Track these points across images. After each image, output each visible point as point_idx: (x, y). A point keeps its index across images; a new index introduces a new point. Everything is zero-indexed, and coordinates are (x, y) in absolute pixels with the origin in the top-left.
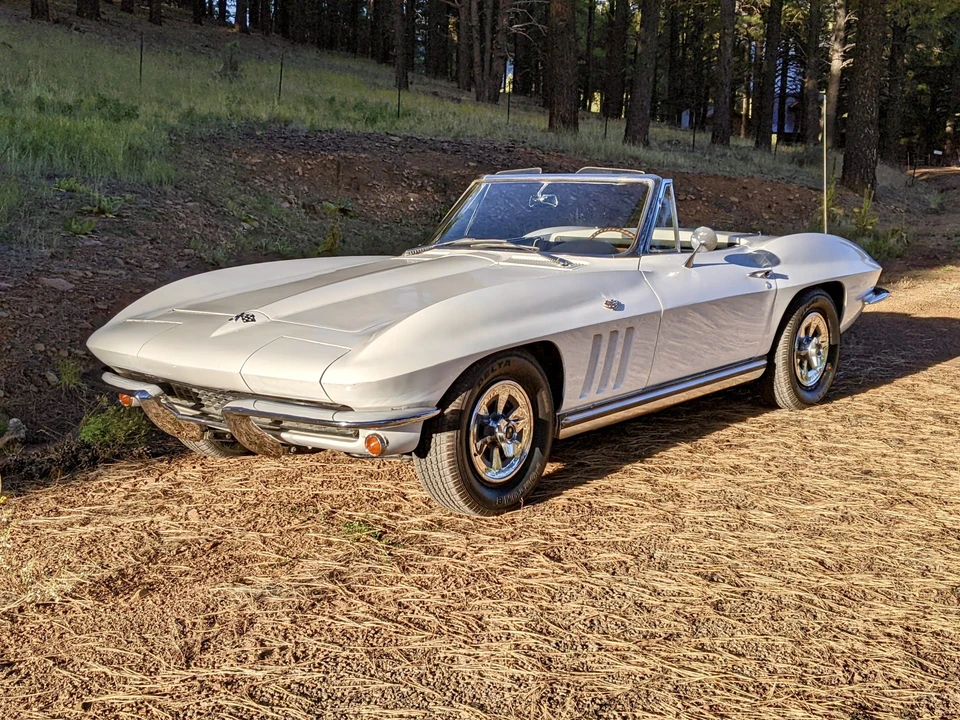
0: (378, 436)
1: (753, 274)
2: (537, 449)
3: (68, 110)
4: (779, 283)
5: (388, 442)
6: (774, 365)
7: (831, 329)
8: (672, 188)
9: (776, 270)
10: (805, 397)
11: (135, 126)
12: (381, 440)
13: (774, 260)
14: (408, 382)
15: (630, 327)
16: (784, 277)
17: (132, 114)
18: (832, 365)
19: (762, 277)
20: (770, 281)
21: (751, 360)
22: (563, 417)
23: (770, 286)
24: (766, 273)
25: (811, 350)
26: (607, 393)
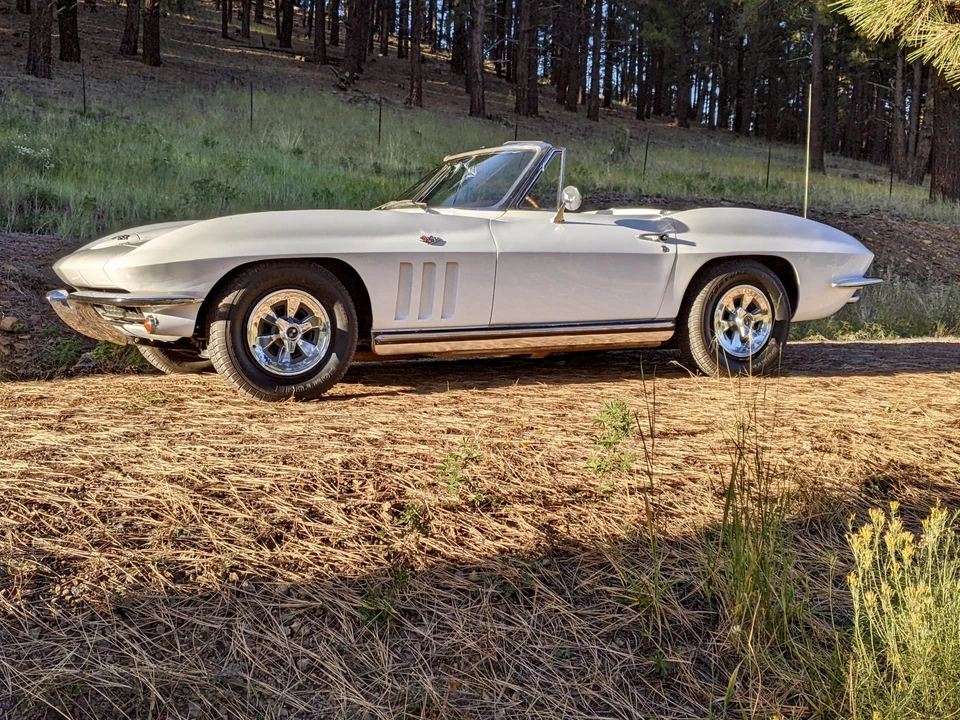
0: (151, 316)
1: (643, 237)
2: (334, 354)
4: (683, 249)
5: (158, 322)
6: (688, 330)
7: (775, 305)
8: (563, 156)
9: (680, 236)
10: (734, 365)
12: (153, 321)
13: (681, 227)
14: (166, 270)
15: (453, 262)
16: (693, 244)
18: (778, 342)
19: (658, 241)
20: (667, 245)
21: (653, 321)
22: (377, 334)
23: (666, 249)
24: (661, 238)
25: (739, 321)
26: (434, 321)
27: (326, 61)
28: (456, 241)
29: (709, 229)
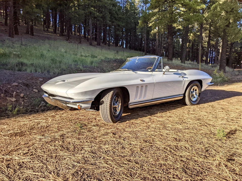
0: (80, 105)
1: (179, 77)
3: (86, 56)
4: (186, 79)
5: (82, 107)
6: (185, 96)
7: (199, 90)
8: (162, 59)
9: (185, 76)
10: (192, 103)
11: (95, 59)
12: (80, 106)
13: (185, 74)
16: (188, 78)
17: (96, 57)
18: (200, 97)
20: (184, 78)
21: (180, 95)
22: (130, 103)
23: (183, 79)
24: (183, 77)
25: (194, 93)
26: (142, 99)
27: (63, 35)
28: (148, 80)
29: (190, 75)
